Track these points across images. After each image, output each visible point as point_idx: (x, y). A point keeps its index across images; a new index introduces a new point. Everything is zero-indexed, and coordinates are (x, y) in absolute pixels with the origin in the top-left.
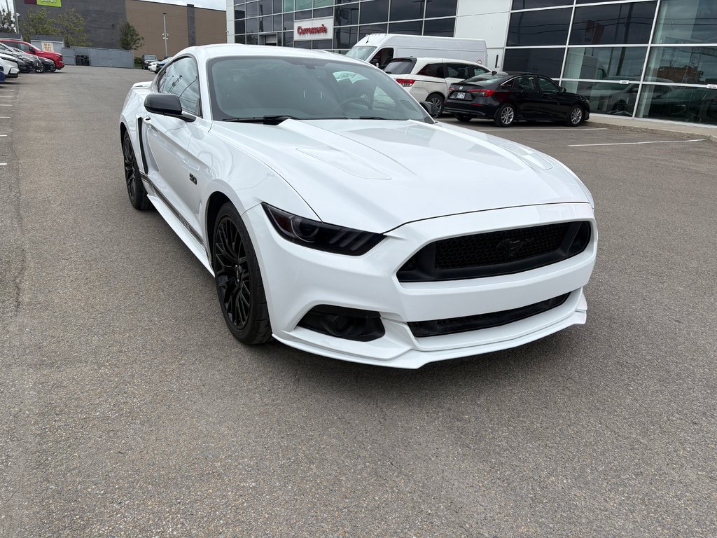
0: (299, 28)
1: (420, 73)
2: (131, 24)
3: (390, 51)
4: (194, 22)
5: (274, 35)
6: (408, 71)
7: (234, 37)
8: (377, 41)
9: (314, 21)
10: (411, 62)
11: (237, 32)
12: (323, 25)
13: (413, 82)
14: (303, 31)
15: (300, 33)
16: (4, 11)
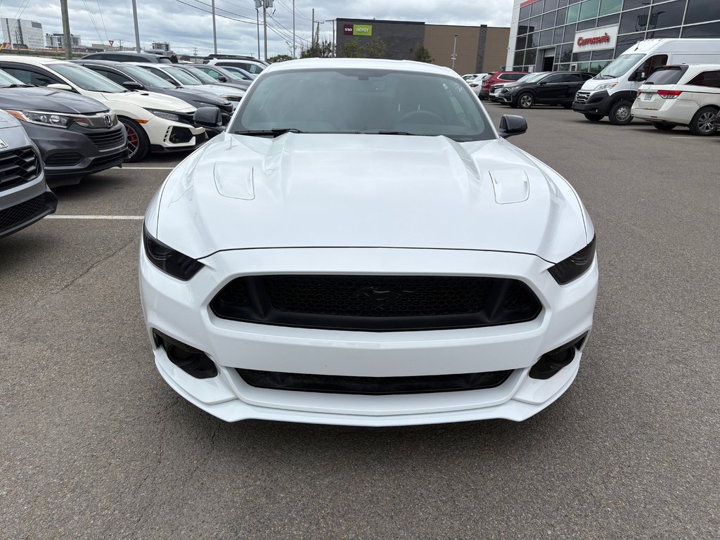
0: (580, 39)
1: (690, 83)
2: (425, 48)
3: (664, 58)
4: (484, 42)
5: (554, 48)
6: (675, 81)
7: (514, 53)
8: (648, 48)
9: (597, 31)
10: (681, 70)
11: (517, 47)
12: (606, 34)
13: (678, 93)
14: (583, 42)
15: (580, 44)
16: (326, 42)
